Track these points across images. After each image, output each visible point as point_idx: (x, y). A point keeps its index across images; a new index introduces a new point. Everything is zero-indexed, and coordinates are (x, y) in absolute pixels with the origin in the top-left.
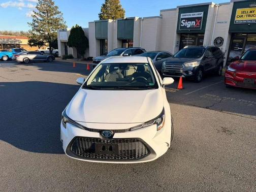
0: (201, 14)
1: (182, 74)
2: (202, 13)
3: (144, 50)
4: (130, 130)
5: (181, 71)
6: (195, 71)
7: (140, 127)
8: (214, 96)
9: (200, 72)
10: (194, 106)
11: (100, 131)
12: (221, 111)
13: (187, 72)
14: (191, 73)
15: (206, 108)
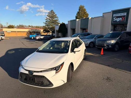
0: (125, 14)
1: (105, 47)
2: (126, 13)
3: (91, 33)
4: (41, 72)
5: (105, 45)
6: (113, 45)
7: (46, 71)
8: (119, 60)
9: (117, 46)
10: (102, 64)
12: (116, 68)
13: (108, 46)
14: (110, 46)
15: (108, 66)
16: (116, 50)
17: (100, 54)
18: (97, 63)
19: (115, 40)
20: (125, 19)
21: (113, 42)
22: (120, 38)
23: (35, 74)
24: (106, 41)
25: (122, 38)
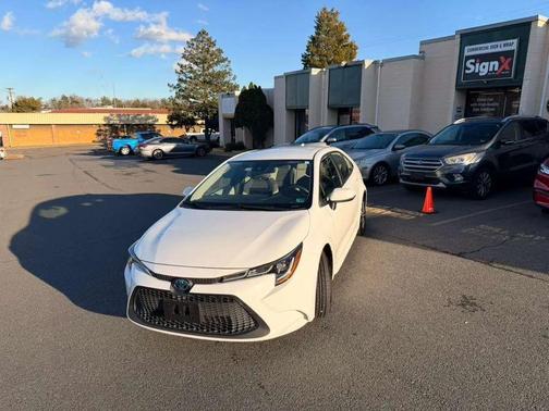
0: (511, 45)
1: (438, 181)
2: (515, 41)
4: (221, 280)
5: (439, 174)
6: (471, 174)
7: (241, 276)
8: (497, 230)
9: (486, 177)
10: (435, 249)
11: (173, 280)
12: (489, 262)
13: (450, 176)
14: (459, 178)
15: (459, 255)
16: (482, 191)
17: (420, 211)
18: (415, 245)
19: (478, 152)
20: (510, 64)
21: (469, 159)
22: (497, 145)
23: (197, 289)
24: (441, 156)
25: (504, 143)
